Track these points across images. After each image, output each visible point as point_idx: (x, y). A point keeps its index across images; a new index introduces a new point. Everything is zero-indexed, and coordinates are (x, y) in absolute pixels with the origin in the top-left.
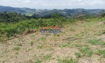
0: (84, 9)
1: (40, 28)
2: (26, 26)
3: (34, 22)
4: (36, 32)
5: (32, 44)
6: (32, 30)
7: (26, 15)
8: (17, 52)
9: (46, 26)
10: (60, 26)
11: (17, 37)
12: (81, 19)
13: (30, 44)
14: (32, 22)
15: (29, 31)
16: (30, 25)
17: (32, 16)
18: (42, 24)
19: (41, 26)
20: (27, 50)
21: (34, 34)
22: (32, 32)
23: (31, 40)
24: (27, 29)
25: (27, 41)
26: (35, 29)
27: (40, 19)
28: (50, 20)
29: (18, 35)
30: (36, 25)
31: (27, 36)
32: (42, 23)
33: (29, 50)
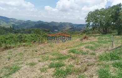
1: (19, 44)
2: (2, 42)
3: (12, 37)
4: (14, 47)
5: (9, 58)
6: (10, 45)
9: (26, 42)
14: (10, 37)
15: (6, 47)
16: (8, 40)
18: (21, 40)
19: (20, 42)
20: (5, 64)
21: (12, 50)
22: (10, 48)
23: (8, 56)
24: (4, 45)
25: (4, 56)
26: (13, 45)
27: (19, 34)
28: (31, 36)
30: (15, 41)
31: (3, 52)
32: (22, 38)
33: (6, 63)
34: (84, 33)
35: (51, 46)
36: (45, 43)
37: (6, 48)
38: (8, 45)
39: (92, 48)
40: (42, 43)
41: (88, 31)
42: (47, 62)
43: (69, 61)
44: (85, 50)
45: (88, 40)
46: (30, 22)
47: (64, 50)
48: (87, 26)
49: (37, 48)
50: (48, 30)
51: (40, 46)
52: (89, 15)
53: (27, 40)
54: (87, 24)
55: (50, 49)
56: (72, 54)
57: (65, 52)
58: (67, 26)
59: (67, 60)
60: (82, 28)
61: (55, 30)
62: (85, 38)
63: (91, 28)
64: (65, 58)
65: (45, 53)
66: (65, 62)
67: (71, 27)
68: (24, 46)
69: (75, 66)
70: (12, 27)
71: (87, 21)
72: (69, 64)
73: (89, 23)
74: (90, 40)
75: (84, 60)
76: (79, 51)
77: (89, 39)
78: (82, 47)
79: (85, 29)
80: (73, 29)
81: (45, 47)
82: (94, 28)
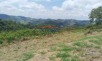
0: (76, 20)
1: (33, 37)
2: (22, 35)
3: (28, 32)
4: (29, 39)
5: (26, 48)
10: (49, 35)
11: (15, 43)
13: (25, 48)
16: (25, 34)
18: (35, 34)
19: (34, 35)
21: (28, 41)
22: (27, 39)
23: (25, 46)
24: (22, 37)
25: (23, 46)
26: (29, 38)
27: (33, 29)
30: (30, 34)
31: (22, 42)
32: (35, 32)
34: (88, 28)
35: (58, 39)
36: (53, 36)
37: (24, 40)
38: (26, 38)
39: (96, 42)
40: (50, 36)
41: (92, 26)
42: (54, 52)
43: (74, 53)
44: (89, 44)
45: (91, 34)
46: (41, 20)
47: (69, 43)
48: (91, 22)
49: (47, 40)
50: (55, 26)
51: (49, 39)
52: (92, 12)
53: (39, 34)
54: (91, 20)
55: (57, 42)
56: (77, 47)
57: (70, 44)
58: (72, 22)
59: (72, 52)
60: (86, 24)
61: (61, 26)
62: (88, 33)
63: (94, 23)
64: (70, 50)
65: (53, 45)
66: (71, 53)
67: (75, 23)
68: (37, 38)
69: (80, 57)
70: (28, 24)
71: (90, 17)
72: (74, 55)
73: (92, 19)
74: (94, 34)
75: (88, 52)
76: (83, 44)
78: (87, 40)
79: (88, 25)
80: (77, 25)
81: (53, 40)
82: (97, 24)
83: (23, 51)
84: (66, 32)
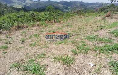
1: (32, 23)
2: (14, 20)
3: (24, 15)
4: (27, 27)
5: (23, 41)
6: (22, 25)
7: (13, 6)
8: (5, 51)
9: (40, 21)
10: (55, 21)
11: (4, 34)
12: (79, 13)
13: (21, 42)
14: (22, 15)
15: (19, 26)
16: (20, 19)
17: (22, 7)
18: (34, 18)
19: (33, 21)
20: (18, 49)
21: (25, 30)
22: (23, 27)
23: (22, 37)
24: (16, 24)
25: (17, 38)
26: (26, 25)
27: (32, 12)
28: (44, 14)
29: (5, 32)
31: (16, 32)
32: (35, 16)
33: (20, 48)
36: (62, 22)
37: (19, 28)
49: (54, 28)
51: (56, 25)
53: (41, 19)
68: (38, 25)
70: (23, 7)
77: (114, 17)
81: (62, 27)
83: (18, 47)
84: (76, 16)
